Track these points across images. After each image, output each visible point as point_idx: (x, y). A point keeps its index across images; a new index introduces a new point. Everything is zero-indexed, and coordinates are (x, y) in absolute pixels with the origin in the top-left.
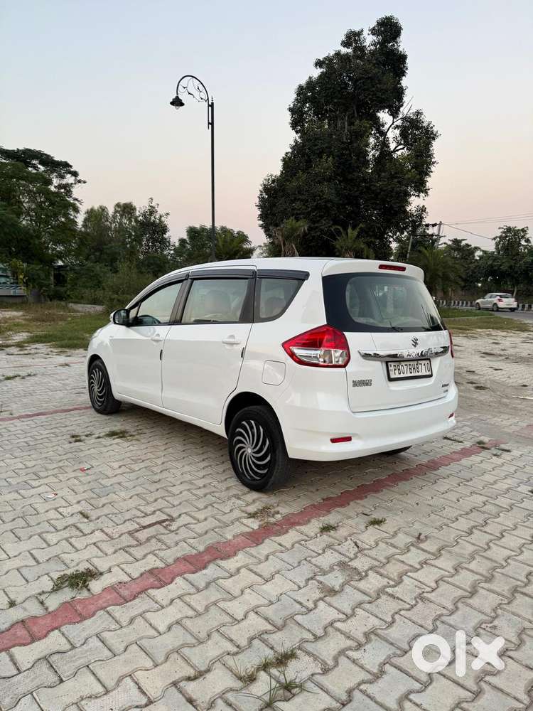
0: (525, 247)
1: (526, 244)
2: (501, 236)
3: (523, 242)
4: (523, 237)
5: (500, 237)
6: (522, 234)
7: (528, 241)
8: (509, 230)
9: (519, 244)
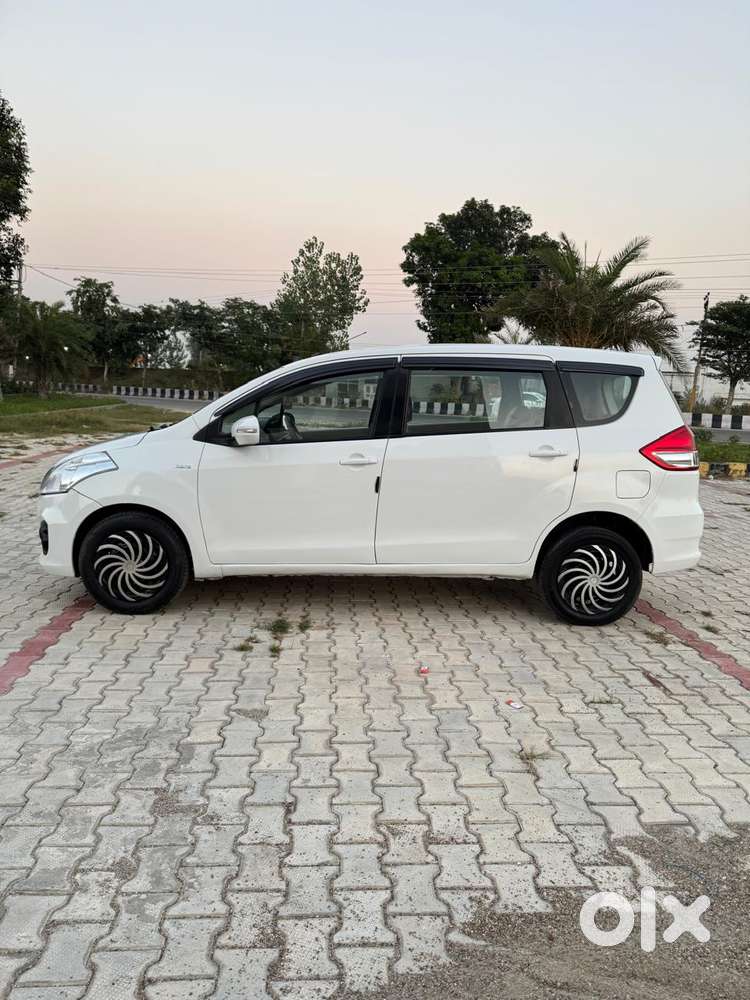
0: (114, 309)
1: (113, 304)
2: (79, 289)
3: (109, 302)
4: (108, 294)
5: (78, 291)
6: (106, 291)
7: (115, 300)
8: (88, 283)
9: (104, 304)
